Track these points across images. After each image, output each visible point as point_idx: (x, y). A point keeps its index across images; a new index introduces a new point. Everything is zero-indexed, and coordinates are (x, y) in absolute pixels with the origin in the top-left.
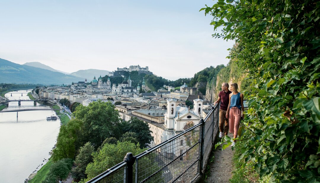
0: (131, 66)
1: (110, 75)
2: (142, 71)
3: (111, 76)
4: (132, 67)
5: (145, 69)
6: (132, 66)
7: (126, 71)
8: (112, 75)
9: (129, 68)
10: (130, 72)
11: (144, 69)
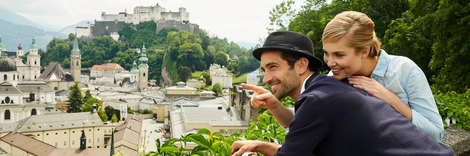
0: (137, 7)
1: (80, 34)
2: (167, 22)
3: (82, 36)
4: (139, 10)
5: (178, 14)
6: (142, 8)
7: (126, 22)
8: (87, 33)
9: (132, 13)
10: (135, 23)
11: (174, 14)
